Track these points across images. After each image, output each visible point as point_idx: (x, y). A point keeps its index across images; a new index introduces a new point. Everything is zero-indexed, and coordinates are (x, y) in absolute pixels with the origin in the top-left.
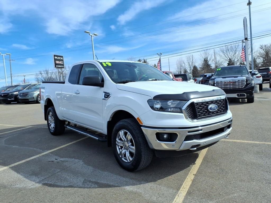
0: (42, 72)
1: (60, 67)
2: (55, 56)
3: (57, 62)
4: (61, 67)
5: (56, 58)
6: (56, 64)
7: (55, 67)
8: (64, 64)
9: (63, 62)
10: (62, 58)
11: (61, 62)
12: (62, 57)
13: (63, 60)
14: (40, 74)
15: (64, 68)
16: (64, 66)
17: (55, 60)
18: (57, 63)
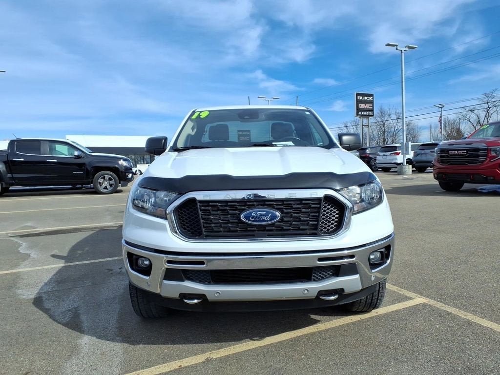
0: (349, 124)
1: (366, 115)
2: (358, 95)
3: (362, 106)
4: (368, 115)
5: (360, 98)
6: (358, 110)
7: (357, 115)
8: (373, 108)
9: (373, 105)
10: (370, 98)
11: (368, 106)
12: (371, 95)
13: (373, 101)
14: (345, 128)
15: (373, 116)
16: (373, 113)
17: (358, 102)
18: (360, 107)
